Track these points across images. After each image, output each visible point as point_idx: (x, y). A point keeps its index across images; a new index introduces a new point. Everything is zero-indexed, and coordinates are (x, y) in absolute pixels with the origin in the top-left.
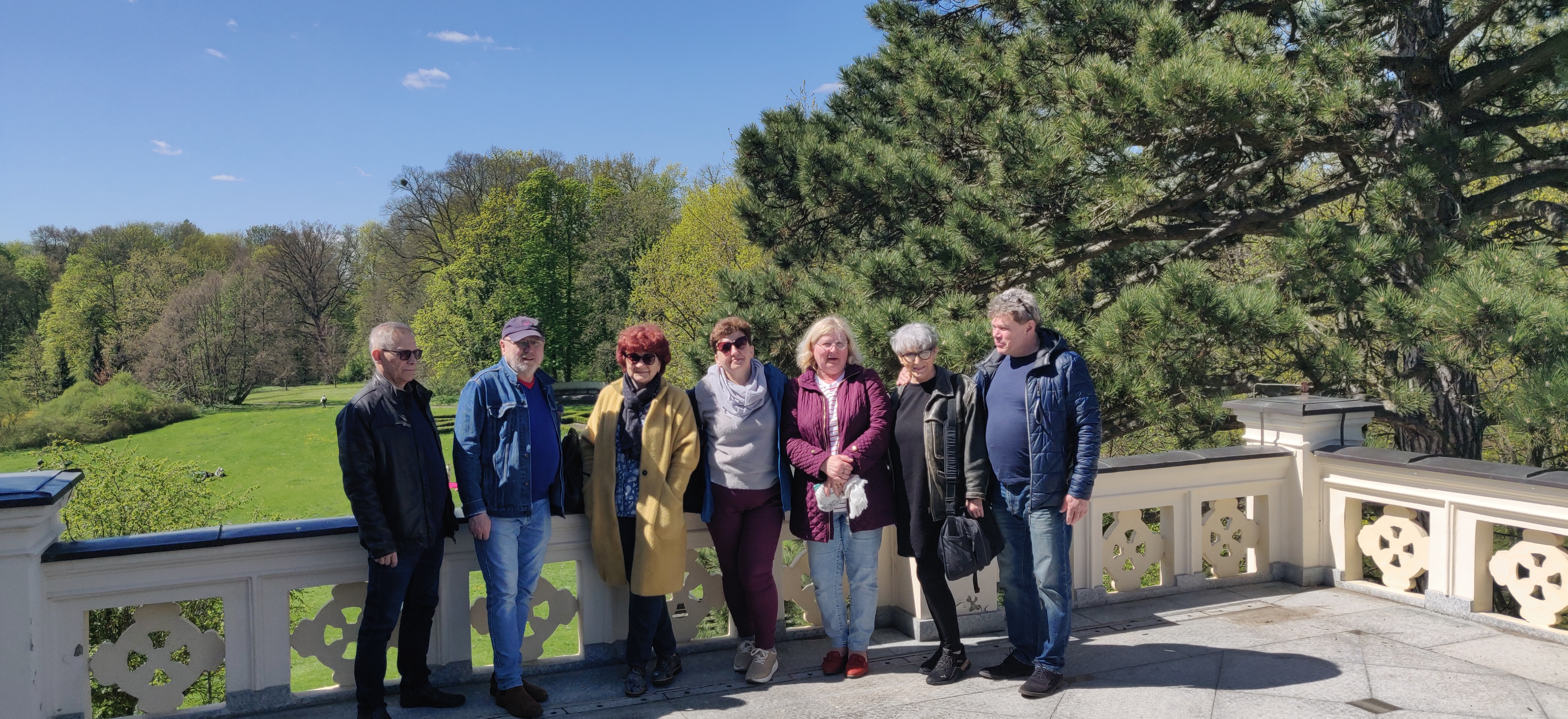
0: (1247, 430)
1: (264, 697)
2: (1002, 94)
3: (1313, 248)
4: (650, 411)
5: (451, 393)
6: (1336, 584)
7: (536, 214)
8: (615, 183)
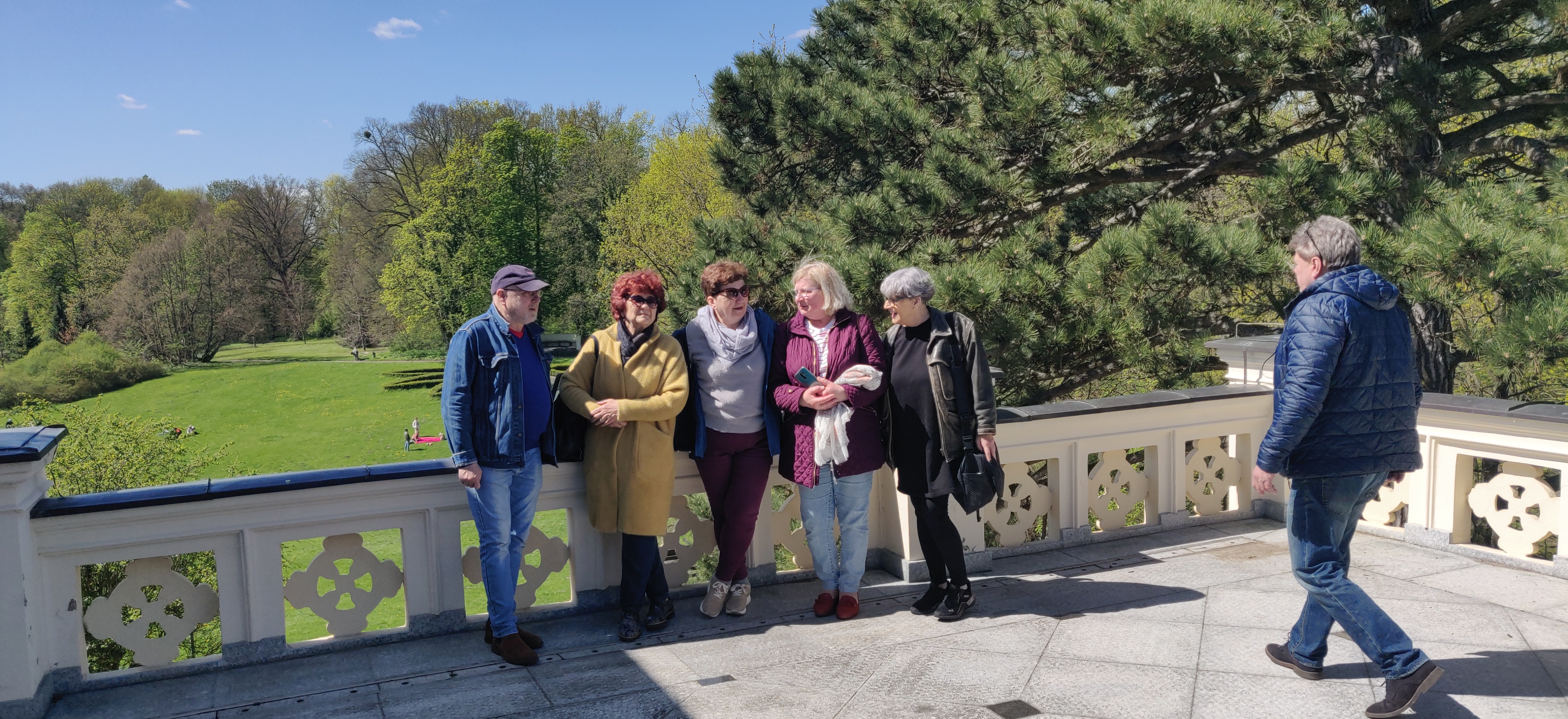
0: (1230, 369)
1: (260, 648)
2: (980, 35)
3: (1296, 186)
5: (421, 347)
7: (502, 165)
8: (582, 132)
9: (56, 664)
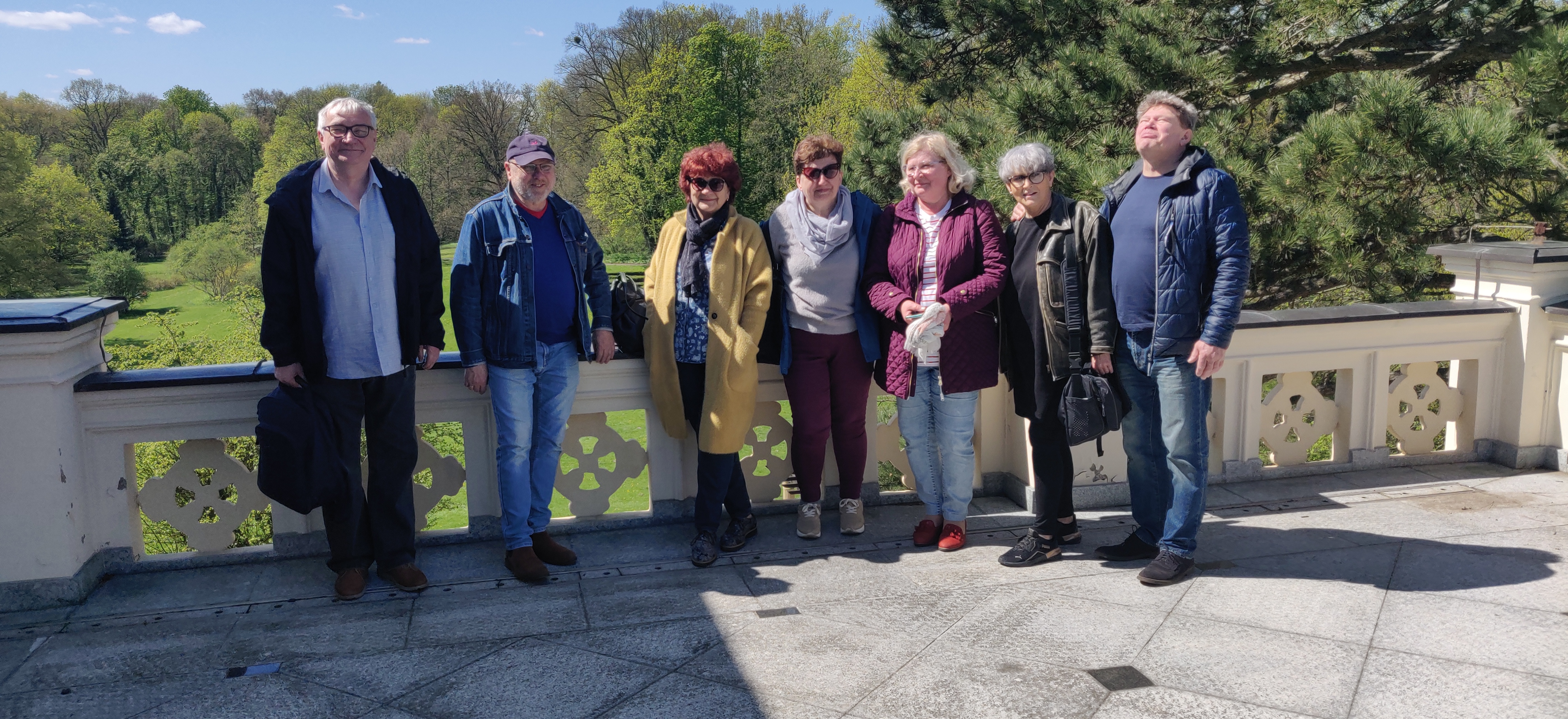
0: (1458, 281)
1: (312, 541)
4: (717, 245)
5: (625, 251)
6: (1560, 468)
7: (706, 70)
8: (786, 37)
9: (108, 543)
